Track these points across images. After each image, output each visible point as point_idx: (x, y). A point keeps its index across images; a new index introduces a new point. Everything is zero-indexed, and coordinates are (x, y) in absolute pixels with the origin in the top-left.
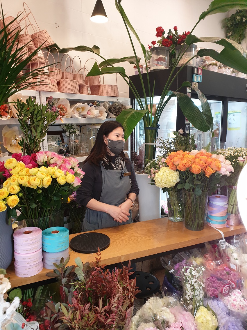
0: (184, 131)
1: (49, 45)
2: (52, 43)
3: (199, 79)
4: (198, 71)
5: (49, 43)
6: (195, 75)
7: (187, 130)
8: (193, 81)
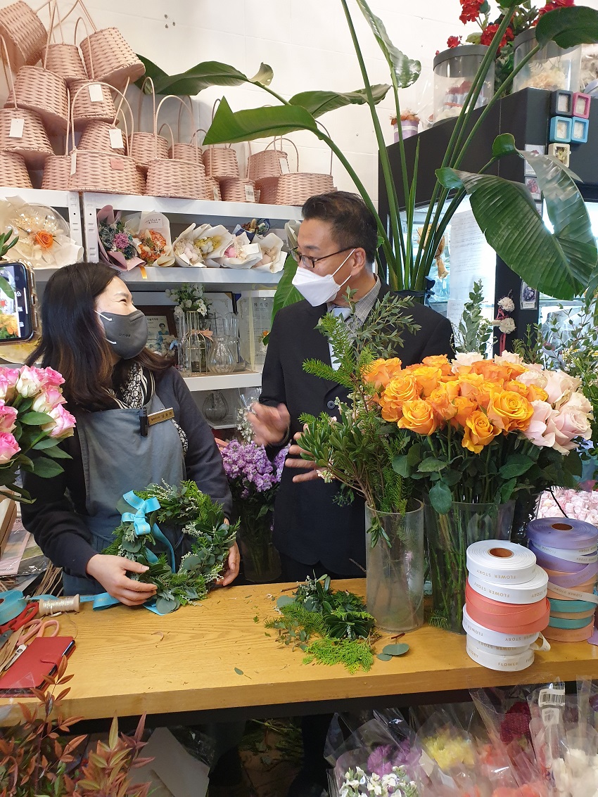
0: (517, 302)
1: (121, 68)
2: (129, 62)
3: (579, 133)
4: (570, 105)
5: (121, 63)
6: (558, 118)
7: (526, 300)
8: (551, 139)
